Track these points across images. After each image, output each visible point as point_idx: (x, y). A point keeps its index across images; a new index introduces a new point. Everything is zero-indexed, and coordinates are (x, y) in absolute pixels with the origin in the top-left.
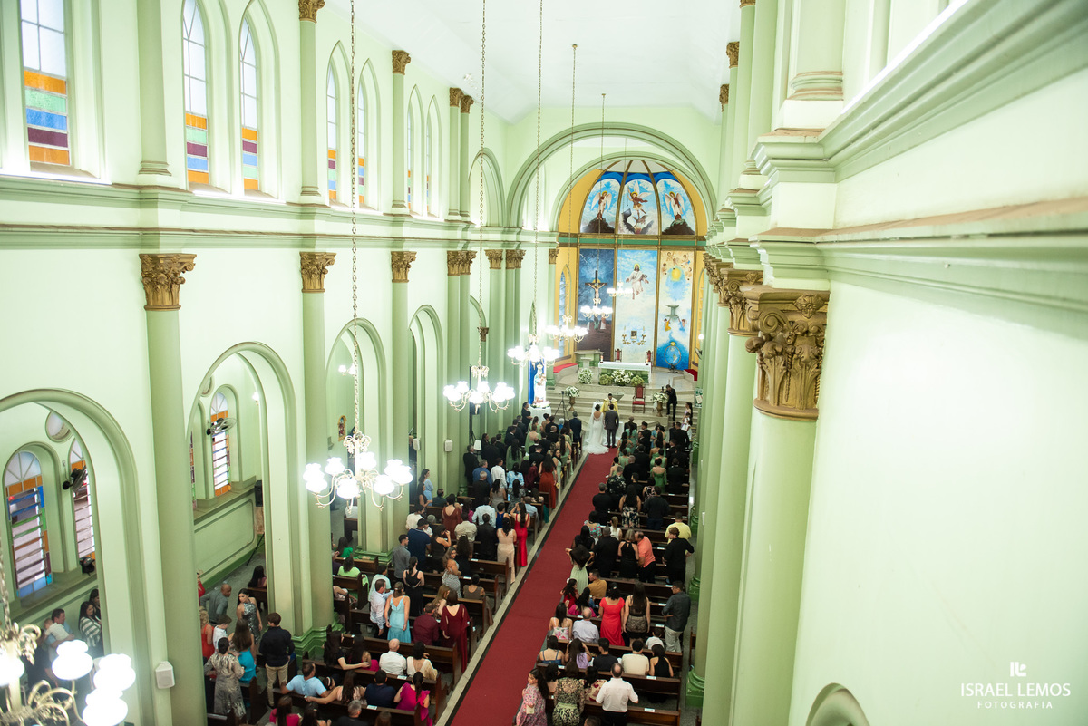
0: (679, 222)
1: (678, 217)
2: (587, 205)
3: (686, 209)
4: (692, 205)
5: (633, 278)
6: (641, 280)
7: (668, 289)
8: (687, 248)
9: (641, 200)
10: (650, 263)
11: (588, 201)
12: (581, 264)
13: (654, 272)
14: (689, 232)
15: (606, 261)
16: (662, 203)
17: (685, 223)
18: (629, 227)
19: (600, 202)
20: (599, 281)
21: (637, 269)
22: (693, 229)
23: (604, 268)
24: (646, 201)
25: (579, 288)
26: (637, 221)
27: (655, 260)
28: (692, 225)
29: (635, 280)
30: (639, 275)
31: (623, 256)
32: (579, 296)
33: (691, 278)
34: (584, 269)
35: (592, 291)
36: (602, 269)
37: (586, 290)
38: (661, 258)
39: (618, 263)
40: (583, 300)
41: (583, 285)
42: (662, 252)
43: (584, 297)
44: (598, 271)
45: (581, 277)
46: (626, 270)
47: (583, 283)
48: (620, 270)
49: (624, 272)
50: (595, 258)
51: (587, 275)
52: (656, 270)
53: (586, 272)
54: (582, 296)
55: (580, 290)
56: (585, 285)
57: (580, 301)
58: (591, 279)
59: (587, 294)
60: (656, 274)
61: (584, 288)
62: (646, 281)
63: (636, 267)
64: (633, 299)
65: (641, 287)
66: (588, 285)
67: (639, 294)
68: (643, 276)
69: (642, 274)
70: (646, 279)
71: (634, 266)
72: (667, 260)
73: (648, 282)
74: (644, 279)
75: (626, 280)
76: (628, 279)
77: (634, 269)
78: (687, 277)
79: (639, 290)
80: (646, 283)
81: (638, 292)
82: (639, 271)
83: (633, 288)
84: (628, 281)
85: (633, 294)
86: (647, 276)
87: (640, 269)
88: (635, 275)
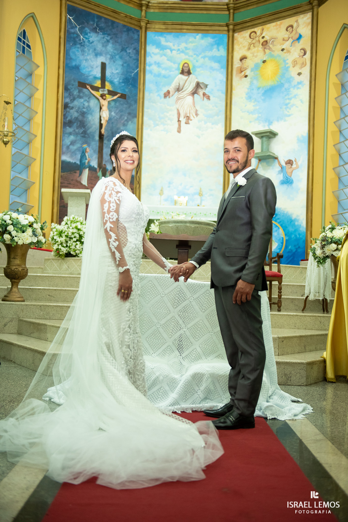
5: (178, 90)
6: (194, 93)
7: (250, 106)
10: (213, 59)
12: (70, 38)
13: (221, 76)
15: (123, 49)
20: (108, 86)
21: (186, 72)
23: (120, 62)
25: (66, 89)
27: (222, 52)
29: (182, 94)
30: (190, 83)
31: (158, 45)
32: (66, 106)
33: (306, 71)
34: (76, 53)
35: (93, 103)
36: (114, 62)
37: (80, 97)
38: (236, 47)
39: (148, 59)
40: (75, 118)
41: (73, 85)
42: (236, 35)
43: (77, 112)
44: (107, 63)
45: (70, 65)
46: (163, 72)
47: (75, 81)
48: (151, 72)
49: (159, 75)
50: (101, 35)
51: (82, 66)
52: (224, 71)
53: (81, 57)
54: (72, 108)
55: (67, 94)
56: (79, 86)
57: (68, 119)
58: (91, 77)
59: (84, 108)
60: (225, 79)
61: (76, 93)
62: (204, 94)
63: (184, 68)
64: (179, 131)
65: (195, 107)
66: (86, 88)
67: (190, 121)
68: (198, 85)
69: (197, 80)
70: (204, 91)
71: (179, 64)
72: (249, 49)
73: (208, 98)
74: (201, 92)
75: (163, 96)
76: (168, 92)
77: (180, 72)
78: (297, 70)
79: (190, 113)
80: (205, 99)
81: (188, 118)
82: (191, 76)
83: (178, 110)
84: (168, 97)
85: (179, 121)
86: (206, 86)
87: (191, 72)
88: (182, 84)
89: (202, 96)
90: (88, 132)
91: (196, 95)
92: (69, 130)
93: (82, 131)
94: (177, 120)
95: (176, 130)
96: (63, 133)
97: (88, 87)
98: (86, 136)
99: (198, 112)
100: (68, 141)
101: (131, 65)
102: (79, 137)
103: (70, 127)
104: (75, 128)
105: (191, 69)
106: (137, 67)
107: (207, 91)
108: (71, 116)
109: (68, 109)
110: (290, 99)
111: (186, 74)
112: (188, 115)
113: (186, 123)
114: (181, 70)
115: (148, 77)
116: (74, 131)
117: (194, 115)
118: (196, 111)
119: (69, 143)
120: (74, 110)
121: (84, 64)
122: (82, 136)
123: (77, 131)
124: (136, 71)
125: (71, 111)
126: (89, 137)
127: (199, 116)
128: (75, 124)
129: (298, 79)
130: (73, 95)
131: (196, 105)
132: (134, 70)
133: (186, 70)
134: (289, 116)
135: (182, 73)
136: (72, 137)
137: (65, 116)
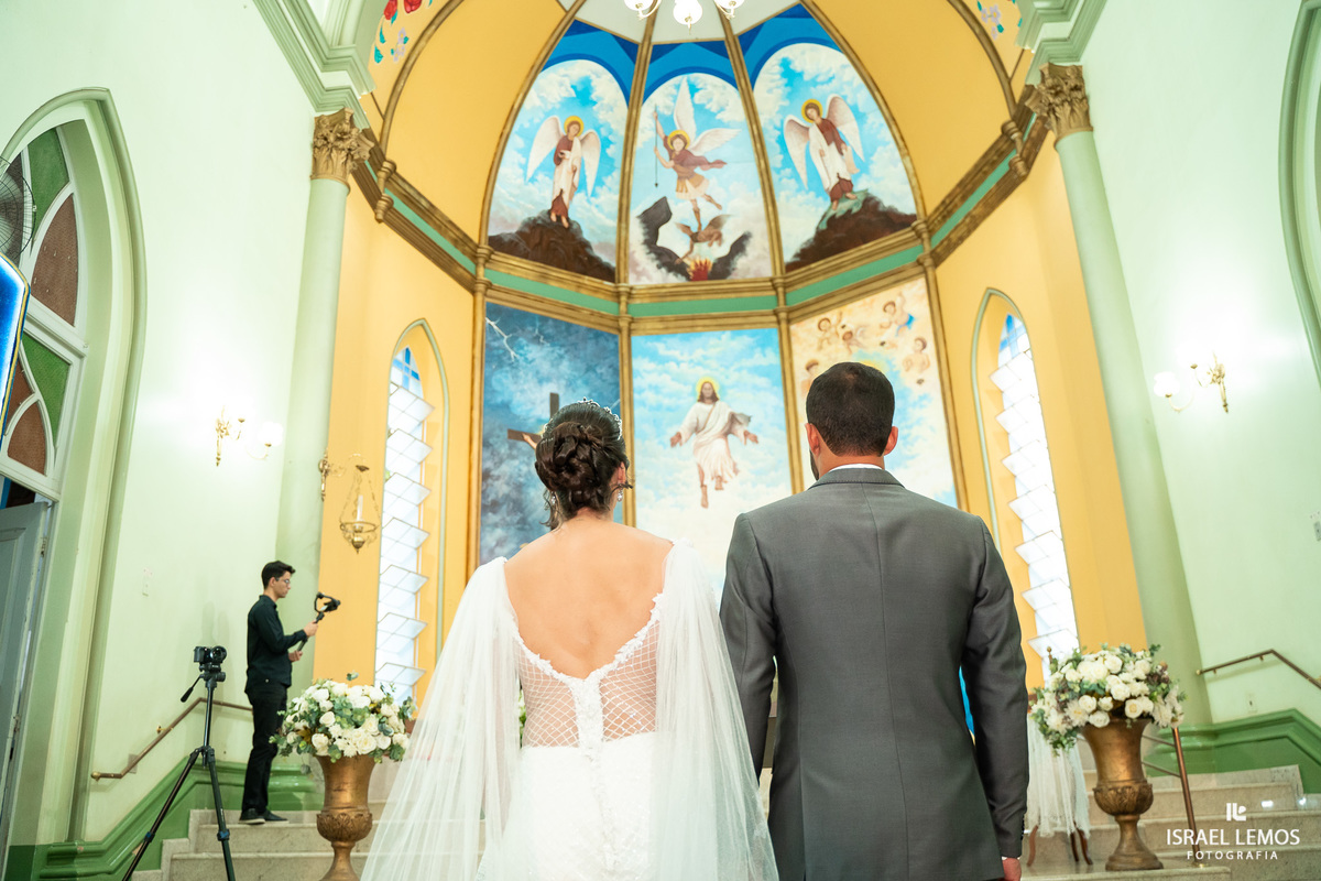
0: (843, 206)
1: (841, 189)
2: (510, 154)
3: (870, 151)
4: (891, 121)
5: (697, 430)
6: (727, 432)
8: (896, 277)
9: (702, 162)
10: (758, 371)
11: (515, 141)
12: (490, 358)
13: (775, 400)
14: (893, 222)
15: (590, 369)
16: (775, 159)
17: (870, 203)
18: (667, 260)
19: (558, 160)
21: (707, 396)
22: (906, 206)
24: (719, 163)
25: (486, 444)
26: (695, 238)
27: (772, 358)
28: (896, 194)
29: (703, 438)
30: (718, 416)
31: (653, 356)
32: (486, 475)
33: (932, 375)
34: (504, 382)
36: (574, 391)
37: (512, 457)
38: (795, 347)
39: (637, 382)
40: (503, 495)
41: (498, 437)
42: (793, 327)
43: (508, 484)
44: (561, 394)
45: (492, 402)
46: (666, 402)
47: (501, 430)
48: (643, 404)
49: (659, 407)
50: (547, 348)
51: (514, 402)
52: (780, 390)
53: (513, 388)
54: (498, 478)
55: (487, 454)
56: (510, 437)
57: (490, 499)
58: (532, 421)
59: (520, 476)
60: (782, 405)
61: (504, 450)
62: (746, 434)
63: (704, 391)
64: (705, 505)
65: (730, 457)
66: (523, 440)
67: (724, 485)
68: (733, 419)
69: (729, 410)
70: (745, 428)
71: (694, 386)
72: (820, 348)
73: (755, 439)
74: (740, 430)
75: (669, 443)
76: (679, 436)
77: (698, 397)
78: (915, 374)
79: (722, 470)
80: (749, 441)
81: (720, 479)
82: (718, 403)
83: (699, 466)
84: (678, 445)
85: (702, 486)
86: (749, 419)
87: (718, 396)
88: (702, 419)
89: (742, 436)
90: (530, 519)
91: (730, 437)
92: (492, 518)
93: (518, 518)
94: (699, 484)
95: (699, 503)
96: (482, 525)
97: (526, 437)
98: (527, 527)
99: (739, 467)
100: (490, 539)
101: (605, 394)
102: (513, 531)
103: (494, 512)
104: (505, 515)
105: (717, 391)
106: (617, 397)
107: (750, 428)
108: (497, 494)
109: (490, 481)
110: (910, 427)
111: (709, 401)
112: (720, 474)
113: (717, 489)
114: (698, 394)
115: (638, 412)
116: (503, 519)
117: (731, 472)
118: (735, 465)
119: (494, 544)
120: (501, 481)
121: (518, 399)
122: (519, 529)
123: (508, 519)
124: (615, 404)
125: (497, 483)
126: (532, 529)
127: (739, 474)
128: (505, 507)
129: (917, 390)
130: (499, 454)
131: (732, 454)
132: (612, 402)
133: (708, 394)
134: (913, 457)
135: (702, 399)
136: (499, 532)
137: (484, 493)
